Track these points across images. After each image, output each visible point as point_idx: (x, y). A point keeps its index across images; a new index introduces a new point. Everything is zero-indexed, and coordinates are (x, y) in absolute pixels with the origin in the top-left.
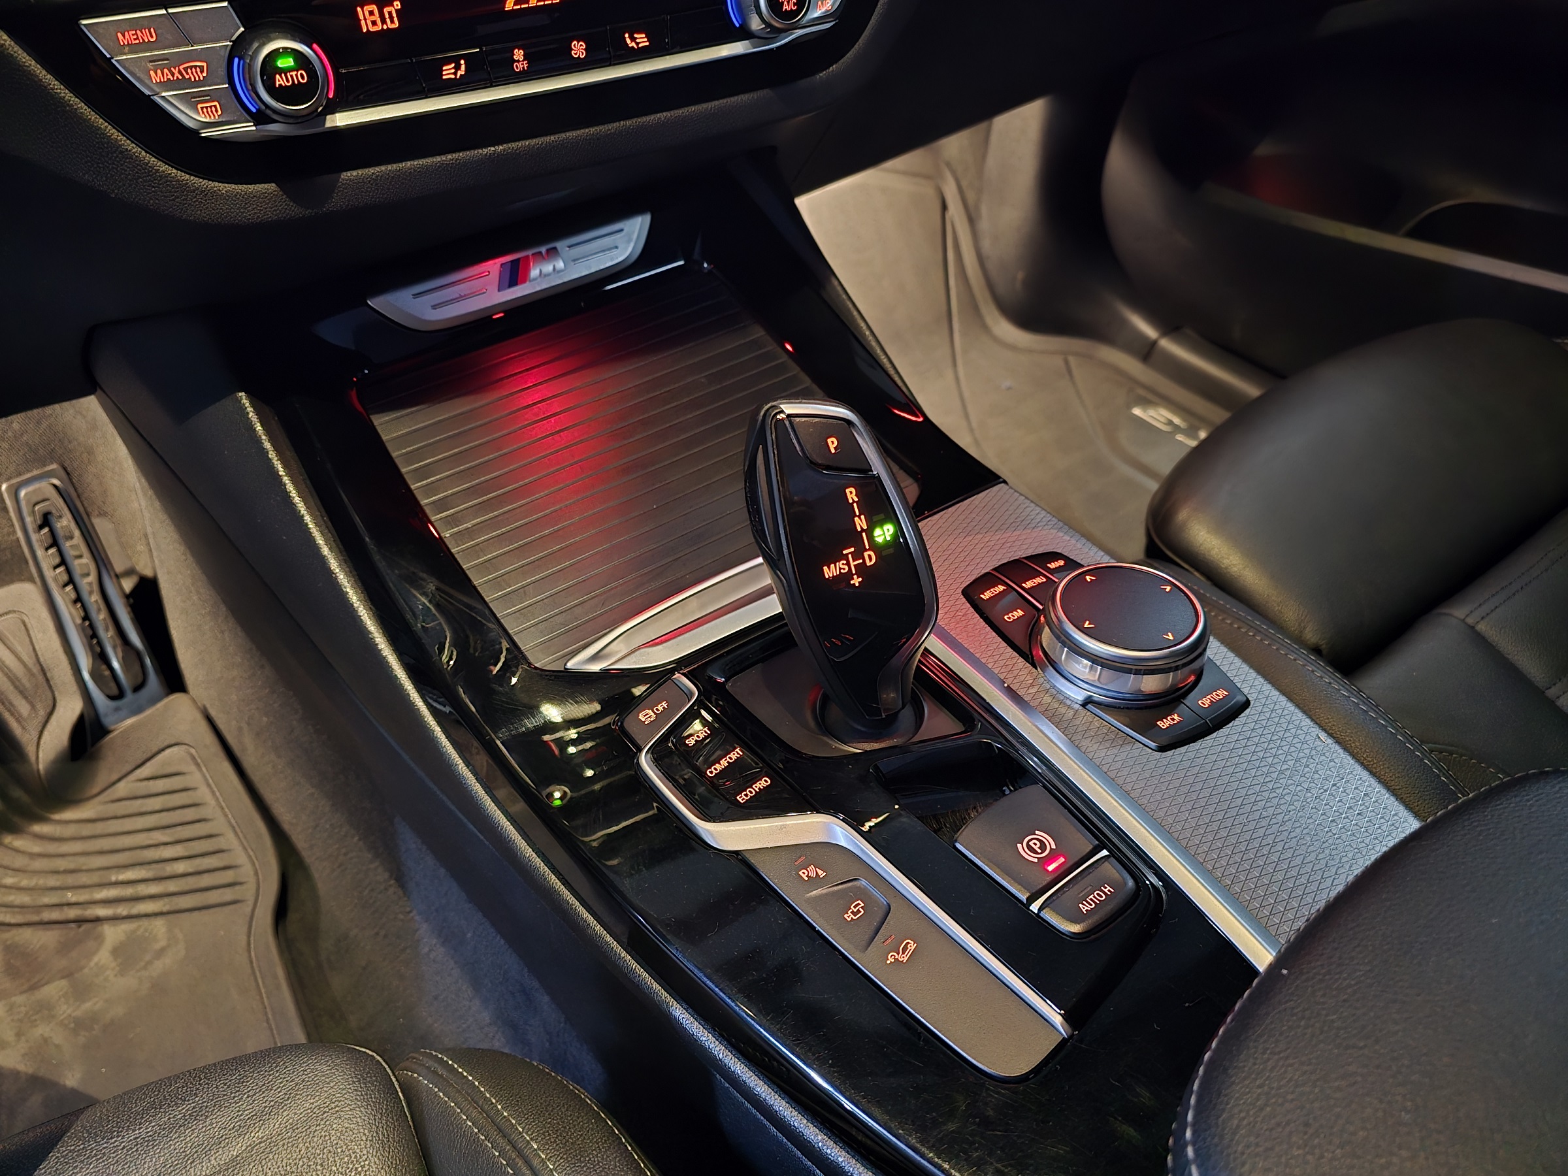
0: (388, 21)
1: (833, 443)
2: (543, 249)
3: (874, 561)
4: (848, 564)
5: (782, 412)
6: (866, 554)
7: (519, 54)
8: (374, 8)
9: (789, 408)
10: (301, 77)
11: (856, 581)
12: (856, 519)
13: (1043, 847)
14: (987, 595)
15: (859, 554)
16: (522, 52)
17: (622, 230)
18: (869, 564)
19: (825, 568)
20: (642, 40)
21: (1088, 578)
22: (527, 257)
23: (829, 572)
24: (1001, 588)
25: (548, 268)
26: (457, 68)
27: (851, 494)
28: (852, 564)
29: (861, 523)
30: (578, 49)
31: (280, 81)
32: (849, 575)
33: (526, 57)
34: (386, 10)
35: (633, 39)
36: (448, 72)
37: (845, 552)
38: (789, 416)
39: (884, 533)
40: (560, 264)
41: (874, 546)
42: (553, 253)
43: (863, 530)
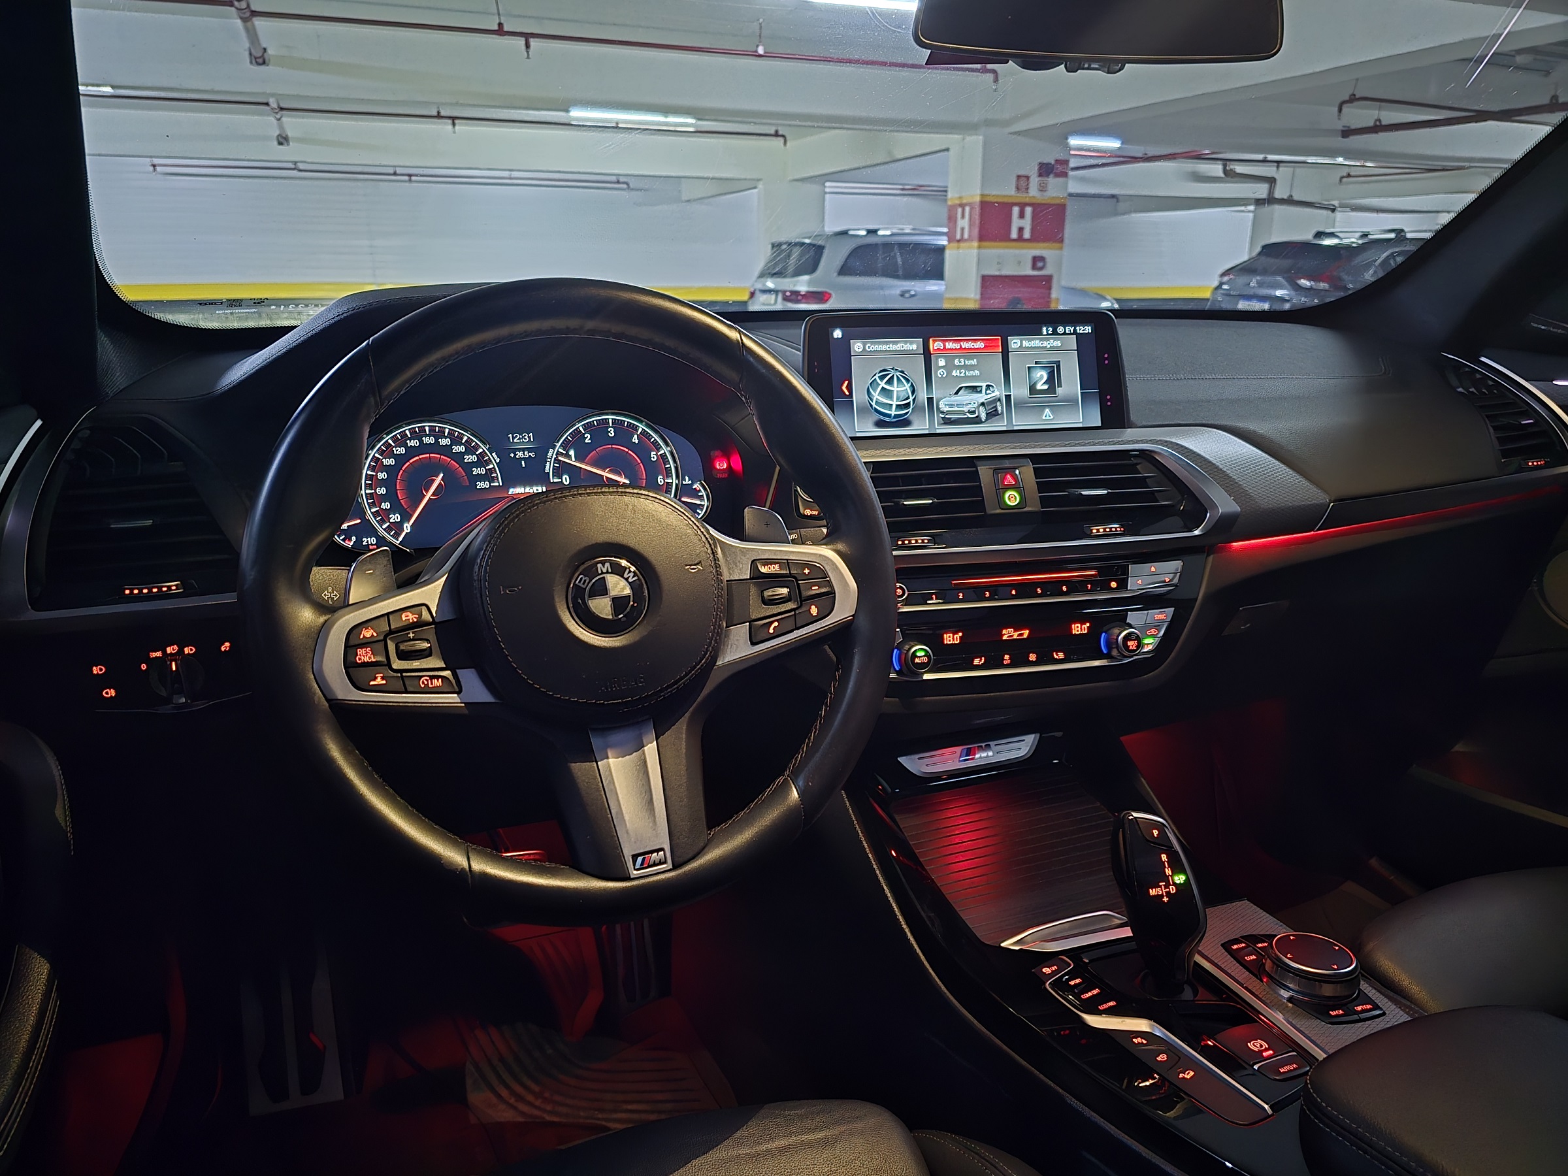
0: (955, 640)
1: (1155, 833)
2: (983, 745)
3: (1174, 891)
4: (1162, 890)
5: (1132, 815)
6: (1171, 887)
7: (1007, 657)
8: (951, 635)
9: (1135, 815)
10: (925, 660)
11: (1165, 899)
12: (1166, 869)
13: (1261, 1046)
14: (1235, 947)
15: (1167, 886)
16: (1008, 656)
17: (1024, 740)
18: (1172, 892)
19: (1151, 890)
20: (1061, 655)
21: (1292, 938)
22: (975, 747)
23: (1152, 892)
24: (1243, 945)
25: (984, 754)
26: (981, 660)
27: (1164, 857)
28: (1164, 891)
29: (1168, 872)
30: (1033, 657)
31: (917, 660)
32: (1162, 896)
33: (1010, 658)
34: (955, 636)
35: (1057, 655)
36: (976, 662)
37: (1160, 884)
38: (1136, 818)
39: (1180, 879)
40: (990, 754)
41: (1175, 884)
42: (988, 747)
43: (1169, 875)
